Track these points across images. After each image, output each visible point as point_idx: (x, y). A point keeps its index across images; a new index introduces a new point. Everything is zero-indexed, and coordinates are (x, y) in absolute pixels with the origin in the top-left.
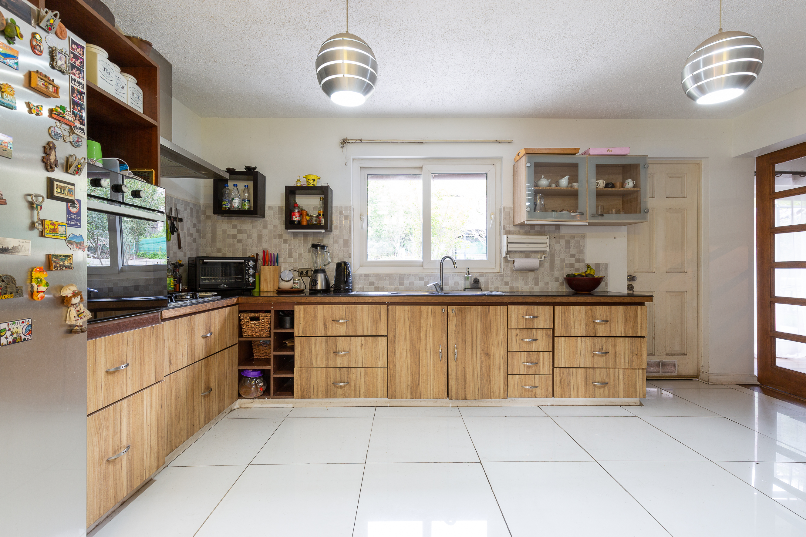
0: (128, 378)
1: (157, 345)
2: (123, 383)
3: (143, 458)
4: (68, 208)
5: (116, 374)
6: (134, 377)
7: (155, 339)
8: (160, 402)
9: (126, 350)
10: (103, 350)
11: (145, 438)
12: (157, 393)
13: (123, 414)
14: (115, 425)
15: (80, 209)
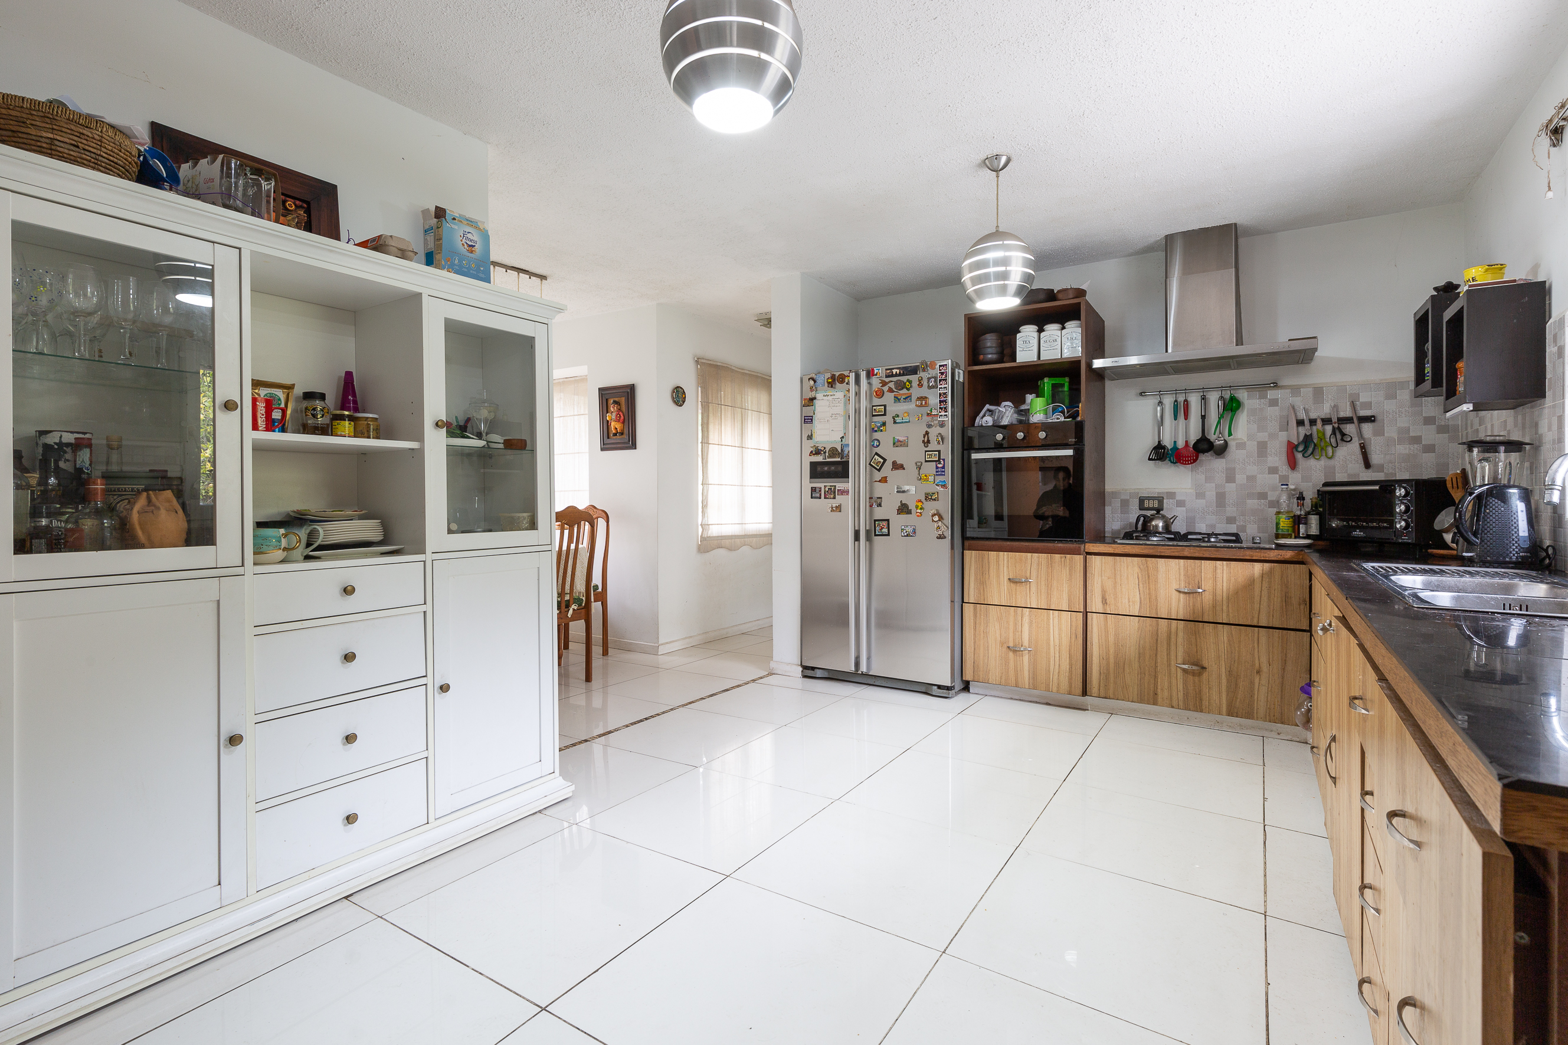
0: (1032, 593)
1: (1070, 575)
2: (1027, 595)
3: (1049, 671)
4: (936, 465)
5: (1018, 584)
6: (1039, 594)
7: (1068, 568)
8: (1074, 632)
9: (1029, 568)
10: (1005, 562)
11: (1052, 654)
12: (1070, 621)
13: (1024, 620)
14: (1015, 625)
15: (944, 465)
